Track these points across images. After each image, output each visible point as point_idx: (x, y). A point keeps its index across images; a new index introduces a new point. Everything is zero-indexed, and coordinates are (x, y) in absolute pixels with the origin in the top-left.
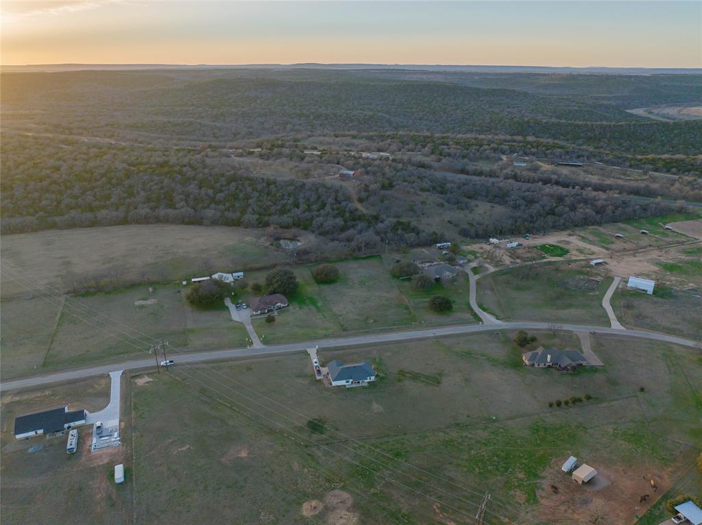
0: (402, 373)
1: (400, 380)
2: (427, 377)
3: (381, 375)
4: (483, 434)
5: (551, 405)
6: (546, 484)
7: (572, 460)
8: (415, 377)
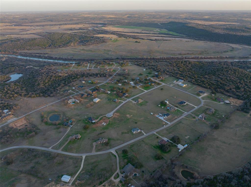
0: (128, 133)
1: (128, 132)
2: (124, 133)
3: (131, 132)
4: (115, 126)
5: (105, 132)
6: (108, 122)
7: (104, 125)
8: (126, 133)
